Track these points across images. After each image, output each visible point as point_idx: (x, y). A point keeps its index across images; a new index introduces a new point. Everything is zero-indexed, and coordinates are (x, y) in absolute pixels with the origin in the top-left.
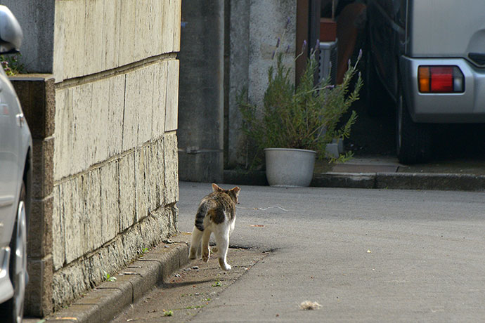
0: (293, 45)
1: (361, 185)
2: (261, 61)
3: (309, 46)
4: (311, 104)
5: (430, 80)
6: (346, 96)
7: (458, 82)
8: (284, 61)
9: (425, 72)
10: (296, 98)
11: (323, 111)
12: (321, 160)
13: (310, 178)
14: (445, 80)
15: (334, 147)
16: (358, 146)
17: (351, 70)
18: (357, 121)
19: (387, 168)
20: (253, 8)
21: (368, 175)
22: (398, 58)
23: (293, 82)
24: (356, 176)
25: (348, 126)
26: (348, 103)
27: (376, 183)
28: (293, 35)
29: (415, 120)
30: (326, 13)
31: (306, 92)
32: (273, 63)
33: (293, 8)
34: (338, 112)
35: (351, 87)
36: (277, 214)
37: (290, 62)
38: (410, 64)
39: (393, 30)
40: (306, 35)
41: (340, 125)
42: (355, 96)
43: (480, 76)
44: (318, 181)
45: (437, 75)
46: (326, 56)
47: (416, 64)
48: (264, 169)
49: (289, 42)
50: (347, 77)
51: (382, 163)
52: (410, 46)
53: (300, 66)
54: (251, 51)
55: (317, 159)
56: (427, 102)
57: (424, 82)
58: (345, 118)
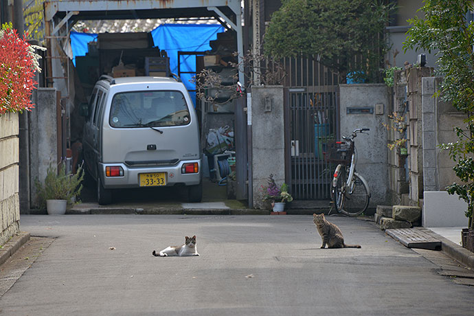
0: (56, 159)
1: (85, 213)
2: (44, 166)
3: (63, 159)
4: (65, 182)
5: (110, 172)
6: (78, 179)
7: (121, 172)
8: (52, 166)
9: (109, 169)
10: (58, 180)
11: (69, 185)
12: (68, 204)
13: (65, 211)
14: (116, 172)
15: (73, 199)
16: (83, 198)
17: (80, 168)
18: (83, 188)
19: (95, 207)
20: (40, 145)
21: (88, 209)
22: (97, 164)
23: (57, 174)
24: (83, 210)
25: (80, 190)
26: (79, 181)
27: (91, 212)
28: (56, 156)
29: (105, 187)
30: (68, 147)
31: (62, 178)
32: (48, 166)
33: (56, 145)
34: (74, 185)
35: (80, 175)
36: (56, 224)
37: (55, 166)
38: (102, 165)
39: (95, 153)
40: (61, 155)
41: (76, 190)
42: (82, 179)
43: (130, 170)
44: (67, 213)
45: (112, 169)
46: (68, 163)
47: (105, 165)
48: (46, 208)
49: (55, 158)
50: (78, 171)
51: (92, 205)
52: (102, 158)
53: (59, 168)
54: (39, 162)
55: (67, 204)
56: (109, 180)
57: (108, 172)
58: (78, 187)
